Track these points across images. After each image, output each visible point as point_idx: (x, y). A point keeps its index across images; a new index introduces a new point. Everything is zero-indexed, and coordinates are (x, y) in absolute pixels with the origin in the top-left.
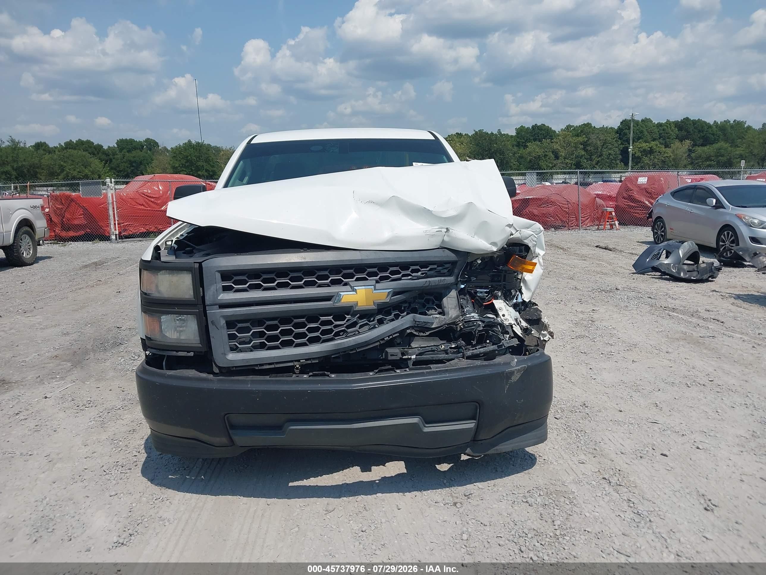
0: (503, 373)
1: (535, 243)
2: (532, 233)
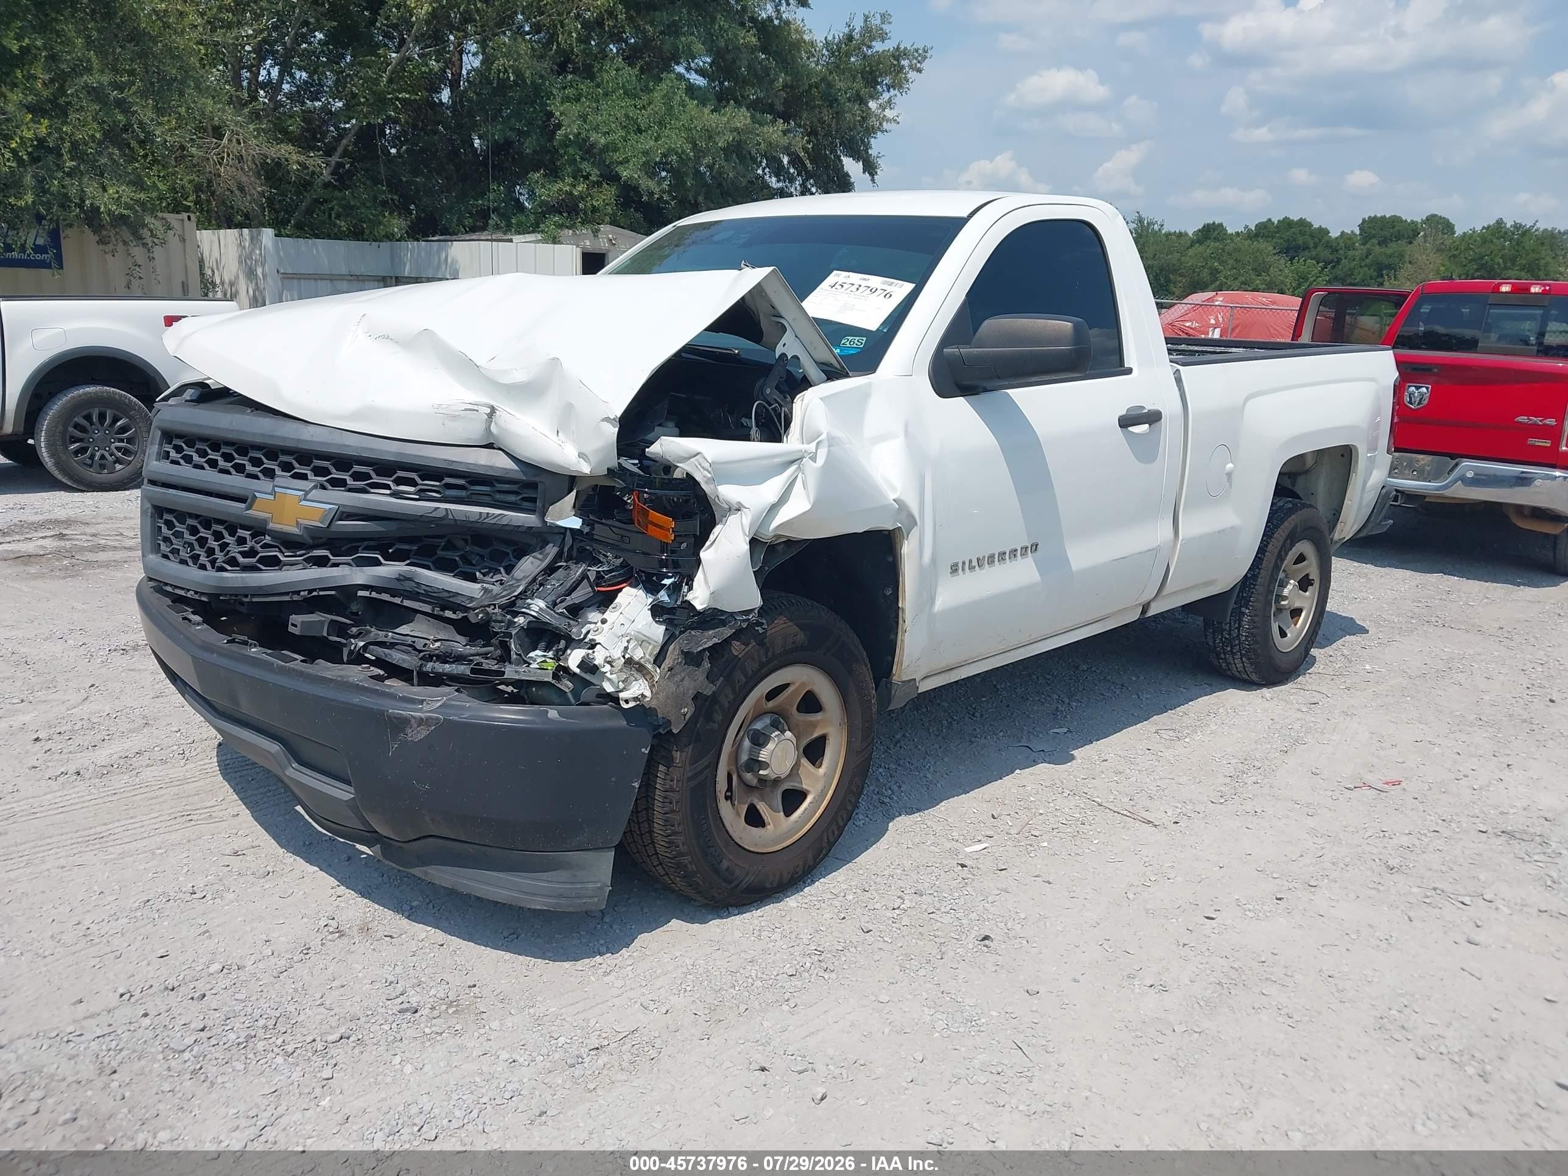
0: (381, 713)
1: (709, 475)
2: (700, 450)
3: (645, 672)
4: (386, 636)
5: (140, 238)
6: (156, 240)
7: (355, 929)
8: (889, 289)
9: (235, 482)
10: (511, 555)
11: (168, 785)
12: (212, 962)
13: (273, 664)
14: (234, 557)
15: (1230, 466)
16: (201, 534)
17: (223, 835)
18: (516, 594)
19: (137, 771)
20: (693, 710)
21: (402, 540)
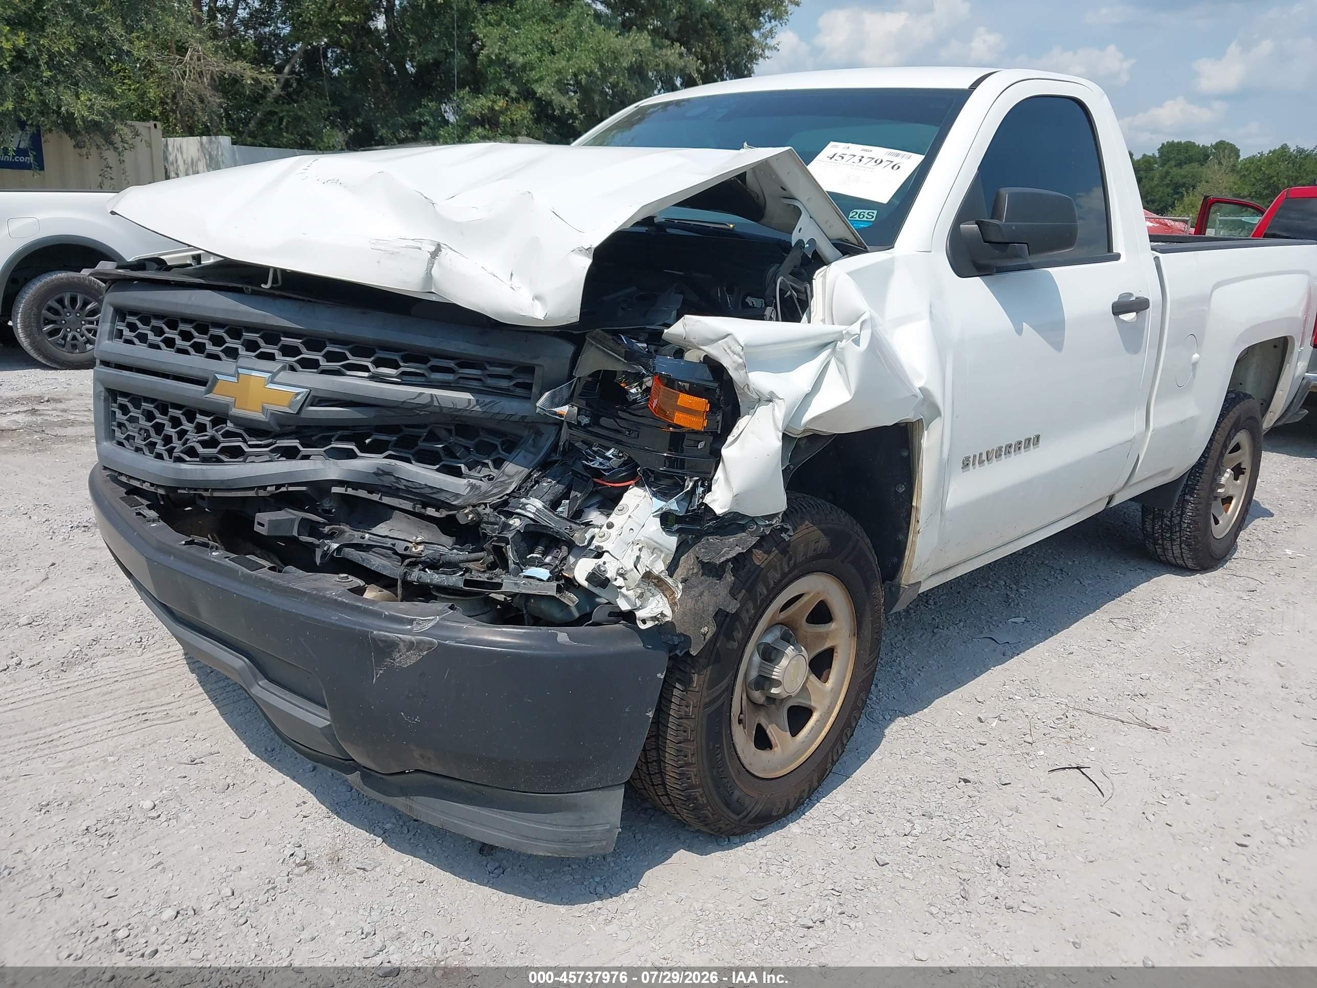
1: (740, 361)
2: (730, 330)
3: (664, 587)
4: (363, 538)
5: (112, 143)
6: (125, 145)
7: (324, 860)
8: (896, 160)
9: (194, 363)
10: (499, 447)
11: (123, 678)
12: (165, 904)
13: (237, 571)
14: (193, 447)
15: (1196, 356)
16: (157, 420)
17: (180, 738)
18: (508, 492)
19: (93, 661)
20: (715, 629)
21: (380, 429)
